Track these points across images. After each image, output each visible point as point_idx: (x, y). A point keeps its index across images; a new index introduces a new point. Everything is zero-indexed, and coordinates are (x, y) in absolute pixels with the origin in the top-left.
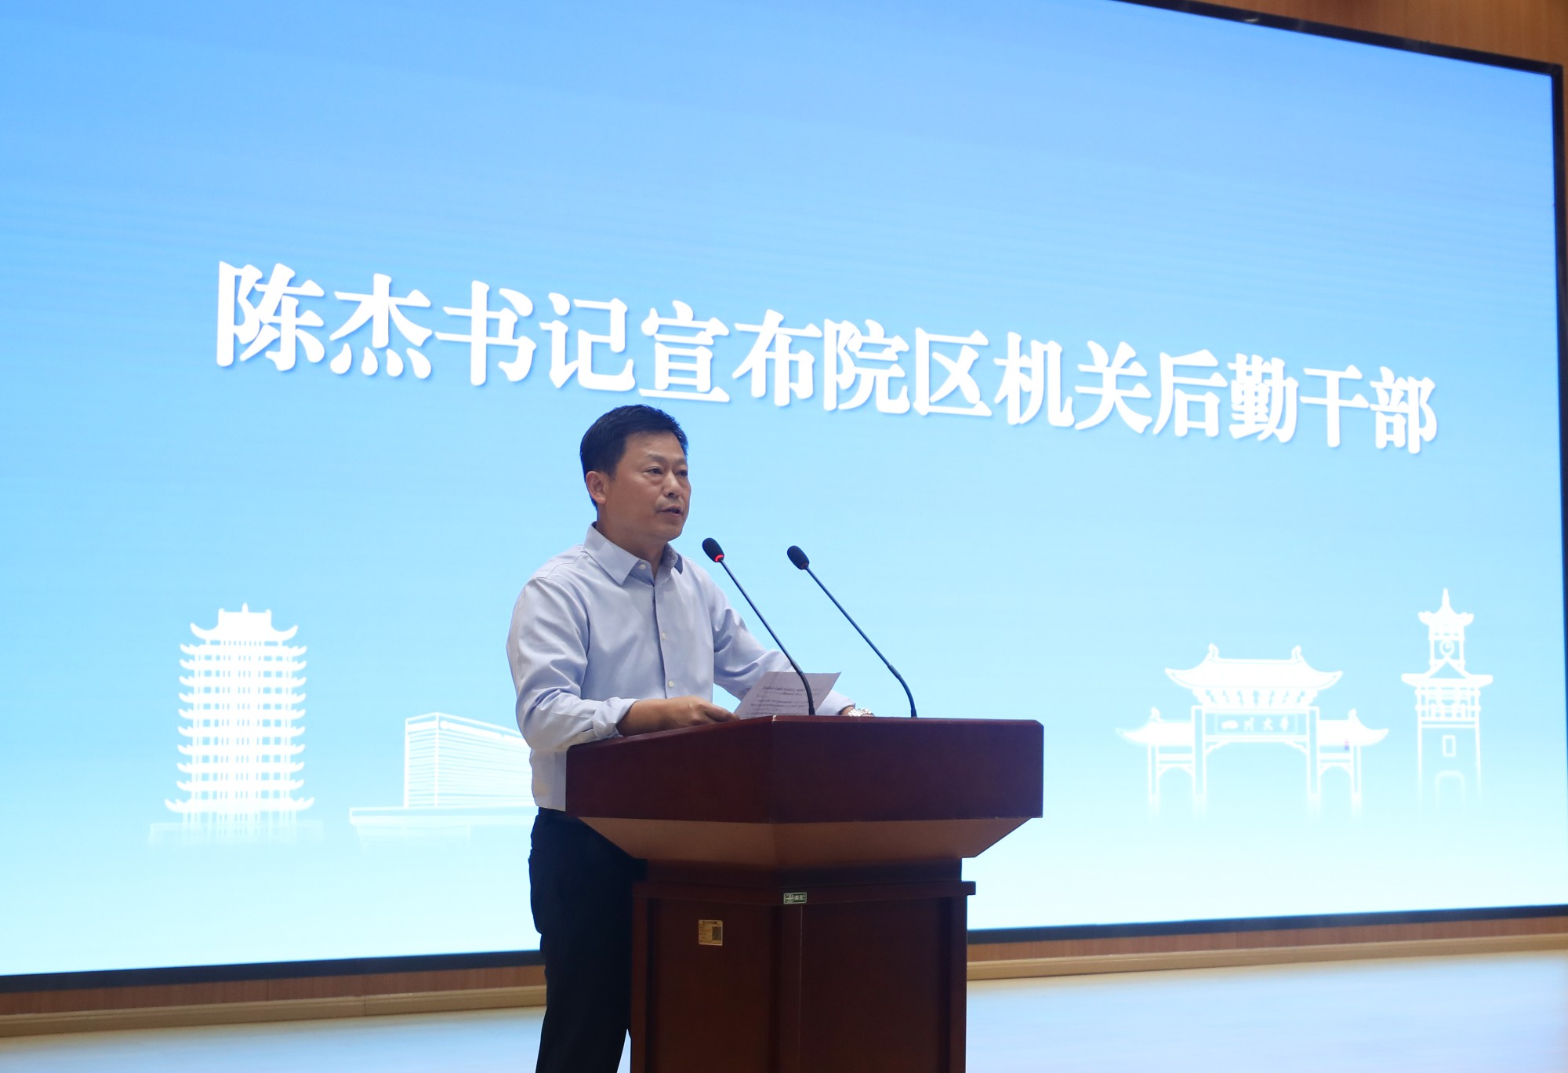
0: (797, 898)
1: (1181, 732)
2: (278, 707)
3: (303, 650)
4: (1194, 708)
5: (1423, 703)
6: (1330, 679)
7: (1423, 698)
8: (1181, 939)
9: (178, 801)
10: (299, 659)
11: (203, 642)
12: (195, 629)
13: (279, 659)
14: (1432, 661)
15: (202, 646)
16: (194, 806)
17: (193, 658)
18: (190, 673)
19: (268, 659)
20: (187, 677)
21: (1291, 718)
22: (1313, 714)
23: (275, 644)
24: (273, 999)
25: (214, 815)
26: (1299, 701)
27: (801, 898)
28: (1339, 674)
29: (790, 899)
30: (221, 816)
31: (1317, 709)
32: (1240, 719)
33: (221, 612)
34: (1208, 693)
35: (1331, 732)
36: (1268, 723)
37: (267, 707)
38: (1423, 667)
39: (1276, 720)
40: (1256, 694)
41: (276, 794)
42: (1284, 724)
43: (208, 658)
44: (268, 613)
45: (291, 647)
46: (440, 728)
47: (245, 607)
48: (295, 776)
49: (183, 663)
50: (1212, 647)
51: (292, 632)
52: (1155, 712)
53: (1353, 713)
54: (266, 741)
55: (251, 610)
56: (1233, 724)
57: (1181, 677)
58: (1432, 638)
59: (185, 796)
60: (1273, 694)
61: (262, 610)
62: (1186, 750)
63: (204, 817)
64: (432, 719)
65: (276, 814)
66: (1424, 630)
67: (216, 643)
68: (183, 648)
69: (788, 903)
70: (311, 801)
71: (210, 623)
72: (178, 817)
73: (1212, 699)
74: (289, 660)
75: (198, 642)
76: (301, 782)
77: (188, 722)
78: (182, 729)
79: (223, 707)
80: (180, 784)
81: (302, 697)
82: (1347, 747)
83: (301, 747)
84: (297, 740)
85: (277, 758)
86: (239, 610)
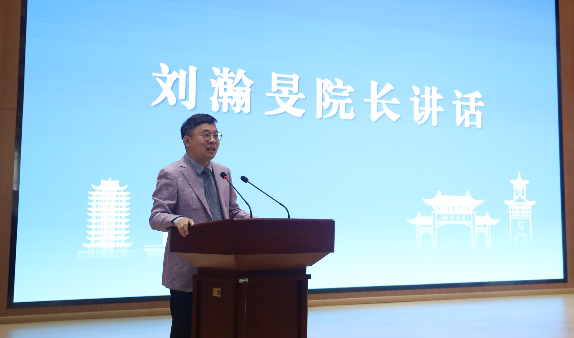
1: (428, 220)
2: (121, 212)
3: (129, 193)
4: (432, 212)
5: (512, 210)
6: (479, 202)
7: (512, 209)
8: (428, 290)
9: (87, 243)
10: (128, 196)
11: (96, 190)
12: (93, 186)
13: (121, 196)
14: (515, 196)
15: (95, 192)
16: (92, 245)
17: (92, 196)
18: (91, 201)
19: (118, 196)
21: (466, 216)
22: (473, 214)
23: (120, 191)
24: (118, 310)
25: (99, 248)
26: (469, 209)
28: (483, 201)
30: (101, 249)
31: (475, 212)
32: (449, 216)
33: (102, 180)
34: (437, 207)
35: (480, 220)
36: (458, 217)
37: (117, 212)
38: (511, 198)
39: (461, 216)
40: (454, 208)
41: (120, 241)
42: (464, 217)
43: (97, 196)
44: (118, 181)
45: (125, 192)
47: (110, 179)
48: (126, 235)
49: (89, 197)
50: (439, 192)
51: (126, 187)
52: (419, 214)
53: (487, 214)
54: (117, 223)
55: (112, 180)
56: (446, 218)
57: (428, 202)
58: (515, 189)
59: (89, 242)
60: (460, 207)
61: (116, 180)
62: (430, 226)
63: (95, 249)
65: (120, 248)
66: (512, 186)
67: (100, 191)
68: (89, 192)
70: (132, 244)
71: (98, 184)
72: (87, 249)
73: (439, 209)
74: (125, 196)
75: (94, 190)
76: (128, 237)
77: (90, 217)
78: (88, 220)
79: (102, 212)
80: (87, 238)
81: (129, 209)
82: (485, 226)
83: (129, 226)
84: (127, 223)
85: (120, 229)
86: (108, 180)
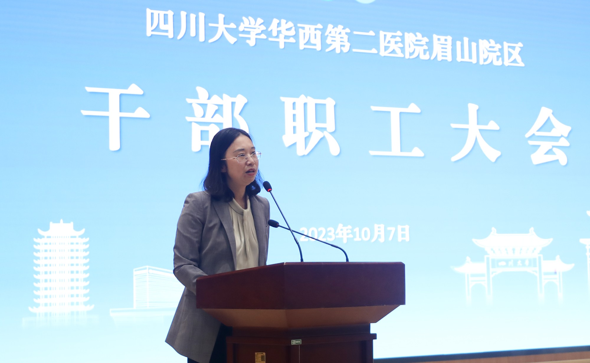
0: (297, 342)
1: (480, 268)
2: (77, 265)
3: (88, 239)
4: (486, 256)
5: (589, 251)
6: (548, 242)
9: (34, 308)
10: (86, 243)
11: (43, 237)
12: (40, 231)
13: (77, 243)
15: (43, 239)
16: (41, 310)
17: (39, 244)
18: (38, 251)
19: (72, 244)
20: (37, 253)
21: (530, 260)
22: (540, 258)
23: (75, 237)
25: (50, 314)
26: (533, 252)
27: (299, 342)
28: (551, 240)
29: (294, 342)
30: (53, 314)
31: (541, 256)
32: (507, 261)
34: (492, 250)
35: (548, 266)
36: (519, 263)
37: (72, 265)
39: (523, 261)
40: (514, 250)
41: (77, 304)
42: (527, 263)
43: (46, 244)
44: (72, 223)
45: (82, 238)
46: (149, 273)
47: (62, 221)
48: (85, 295)
49: (35, 246)
50: (493, 229)
51: (83, 231)
52: (468, 259)
53: (558, 257)
54: (72, 280)
55: (64, 222)
56: (504, 263)
57: (479, 242)
59: (37, 305)
60: (521, 249)
61: (69, 222)
62: (483, 275)
63: (46, 315)
64: (145, 269)
65: (78, 313)
67: (49, 237)
68: (35, 240)
69: (293, 344)
70: (93, 306)
71: (46, 228)
72: (34, 315)
73: (494, 252)
74: (82, 244)
75: (41, 237)
76: (88, 298)
77: (38, 273)
78: (35, 276)
79: (53, 266)
80: (35, 300)
81: (88, 260)
82: (556, 273)
83: (88, 283)
84: (85, 280)
85: (77, 288)
86: (59, 222)
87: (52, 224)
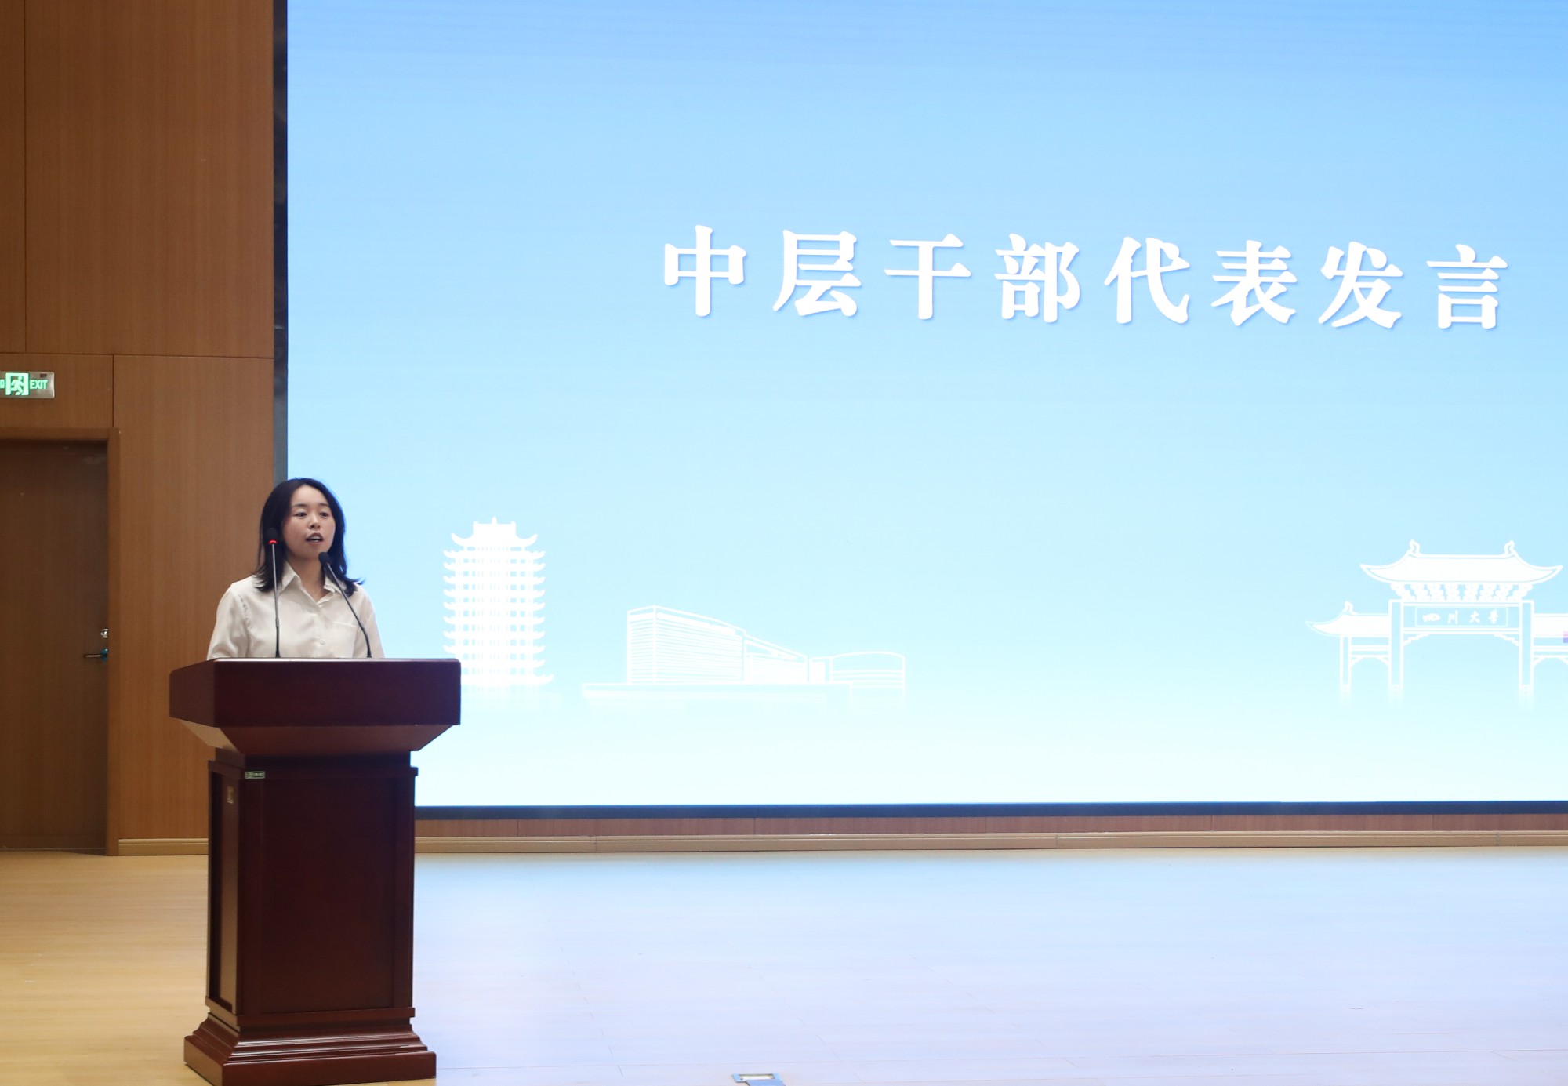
1: (1379, 625)
2: (523, 600)
3: (543, 554)
4: (1391, 602)
6: (1547, 572)
8: (1370, 819)
10: (539, 561)
11: (462, 548)
12: (455, 538)
13: (523, 561)
15: (461, 552)
17: (453, 561)
18: (451, 574)
19: (513, 561)
20: (449, 577)
21: (1501, 612)
22: (1526, 607)
23: (518, 549)
26: (1511, 594)
28: (1559, 568)
31: (1532, 602)
32: (1444, 612)
33: (476, 524)
34: (1407, 587)
35: (1547, 625)
36: (1475, 615)
37: (513, 600)
39: (1484, 614)
40: (1461, 588)
41: (523, 671)
42: (1494, 617)
43: (466, 561)
44: (513, 524)
45: (532, 550)
46: (657, 619)
47: (494, 519)
48: (537, 657)
49: (446, 565)
50: (1413, 543)
51: (533, 539)
52: (1348, 605)
54: (513, 628)
55: (499, 522)
56: (1436, 617)
57: (1377, 572)
60: (1481, 588)
61: (508, 522)
62: (1384, 641)
64: (650, 611)
65: (522, 688)
67: (471, 549)
68: (446, 553)
70: (550, 678)
71: (467, 533)
73: (1412, 592)
74: (531, 563)
75: (459, 548)
76: (542, 662)
77: (451, 613)
78: (446, 619)
81: (542, 593)
83: (542, 634)
84: (538, 628)
85: (522, 642)
86: (490, 523)
87: (477, 526)
